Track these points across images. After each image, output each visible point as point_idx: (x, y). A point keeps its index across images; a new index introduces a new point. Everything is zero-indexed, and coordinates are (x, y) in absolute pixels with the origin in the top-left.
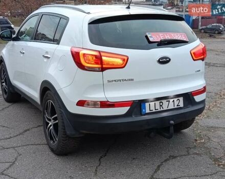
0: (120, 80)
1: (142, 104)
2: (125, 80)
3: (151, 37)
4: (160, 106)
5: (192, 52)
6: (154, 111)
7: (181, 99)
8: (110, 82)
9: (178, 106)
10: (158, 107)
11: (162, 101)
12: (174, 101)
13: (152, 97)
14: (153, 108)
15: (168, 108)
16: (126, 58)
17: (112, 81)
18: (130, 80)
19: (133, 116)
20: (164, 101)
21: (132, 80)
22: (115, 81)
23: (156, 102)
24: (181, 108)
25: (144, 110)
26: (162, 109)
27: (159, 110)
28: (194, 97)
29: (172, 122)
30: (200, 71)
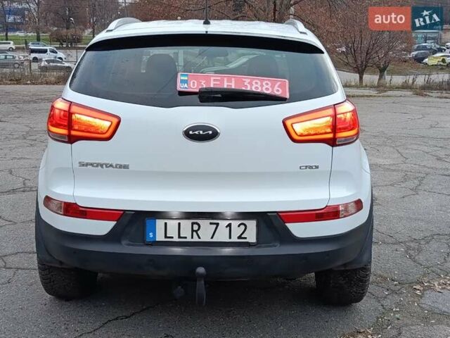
0: (102, 166)
1: (148, 222)
2: (111, 166)
3: (183, 81)
4: (193, 231)
5: (289, 123)
6: (176, 239)
7: (252, 225)
8: (83, 165)
9: (240, 237)
11: (199, 221)
12: (229, 225)
13: (175, 211)
15: (215, 240)
16: (115, 121)
17: (87, 165)
18: (121, 167)
20: (204, 223)
21: (126, 167)
22: (92, 164)
23: (183, 222)
24: (249, 245)
25: (151, 235)
26: (196, 239)
27: (189, 239)
28: (289, 225)
29: (201, 270)
30: (317, 167)
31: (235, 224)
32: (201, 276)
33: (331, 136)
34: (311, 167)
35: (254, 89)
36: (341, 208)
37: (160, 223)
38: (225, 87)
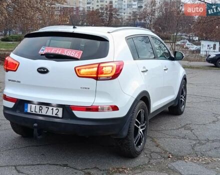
0: (13, 81)
1: (26, 104)
2: (16, 81)
3: (43, 50)
4: (40, 110)
5: (77, 69)
6: (34, 112)
7: (61, 110)
8: (9, 81)
9: (56, 114)
10: (37, 110)
11: (42, 106)
12: (53, 109)
13: (36, 101)
14: (33, 110)
15: (47, 114)
16: (18, 64)
19: (17, 111)
20: (44, 107)
22: (11, 80)
23: (36, 106)
24: (59, 118)
25: (26, 110)
26: (40, 113)
27: (38, 113)
28: (74, 111)
29: (35, 125)
30: (89, 88)
31: (55, 109)
32: (35, 127)
33: (95, 76)
34: (86, 88)
35: (67, 55)
36: (99, 107)
37: (29, 105)
38: (57, 53)
